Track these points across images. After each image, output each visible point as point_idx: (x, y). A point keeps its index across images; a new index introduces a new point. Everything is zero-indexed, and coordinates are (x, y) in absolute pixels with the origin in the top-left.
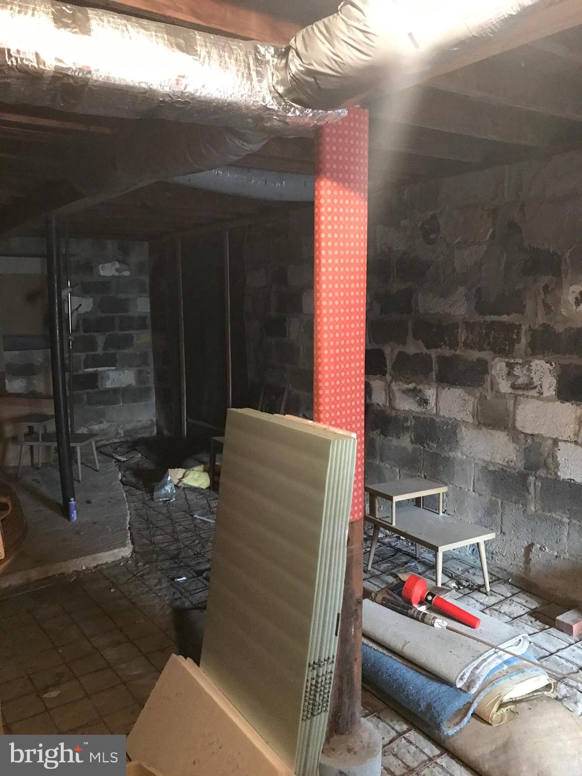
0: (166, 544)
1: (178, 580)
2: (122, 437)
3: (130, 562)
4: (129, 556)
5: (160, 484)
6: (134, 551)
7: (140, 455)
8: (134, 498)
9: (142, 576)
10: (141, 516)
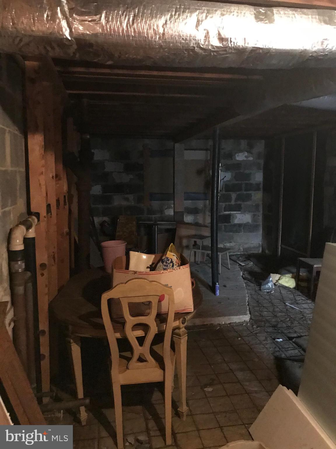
0: (269, 318)
1: (278, 340)
2: (242, 252)
3: (249, 324)
4: (248, 321)
5: (265, 282)
6: (251, 319)
7: (252, 263)
8: (250, 288)
9: (256, 333)
10: (254, 299)
